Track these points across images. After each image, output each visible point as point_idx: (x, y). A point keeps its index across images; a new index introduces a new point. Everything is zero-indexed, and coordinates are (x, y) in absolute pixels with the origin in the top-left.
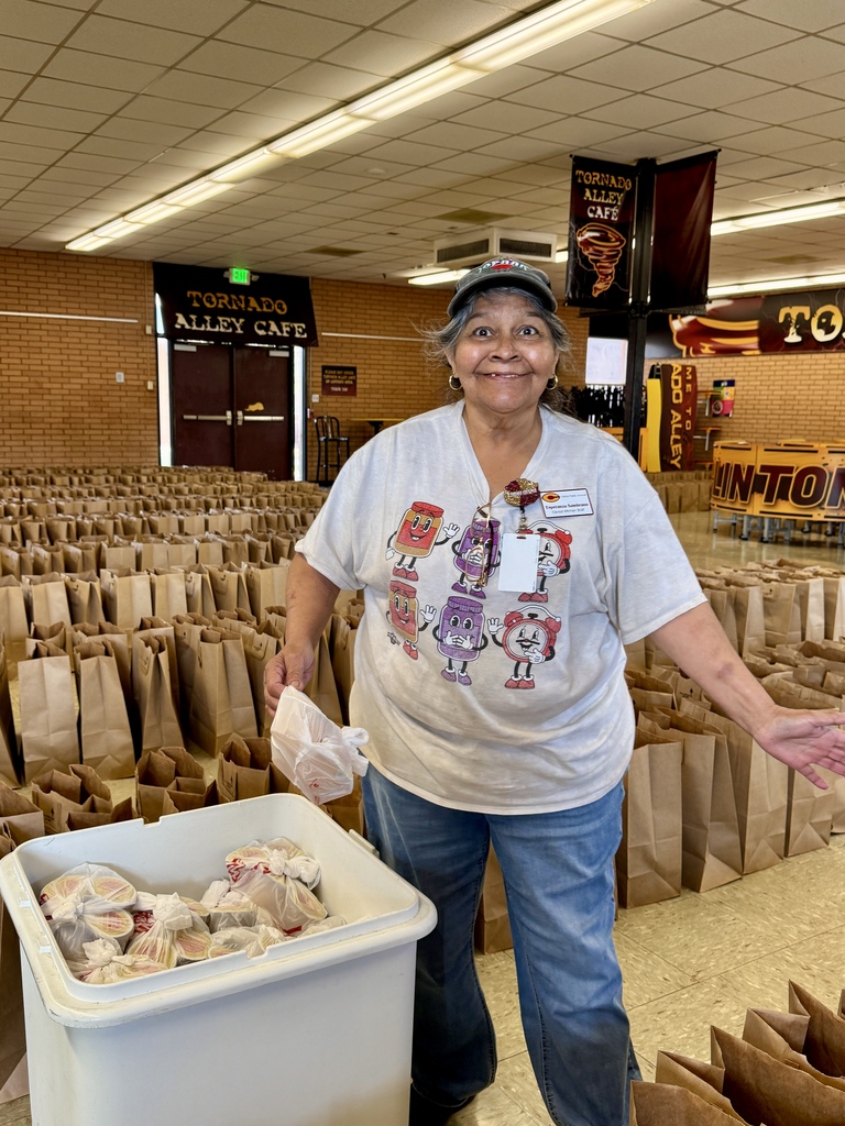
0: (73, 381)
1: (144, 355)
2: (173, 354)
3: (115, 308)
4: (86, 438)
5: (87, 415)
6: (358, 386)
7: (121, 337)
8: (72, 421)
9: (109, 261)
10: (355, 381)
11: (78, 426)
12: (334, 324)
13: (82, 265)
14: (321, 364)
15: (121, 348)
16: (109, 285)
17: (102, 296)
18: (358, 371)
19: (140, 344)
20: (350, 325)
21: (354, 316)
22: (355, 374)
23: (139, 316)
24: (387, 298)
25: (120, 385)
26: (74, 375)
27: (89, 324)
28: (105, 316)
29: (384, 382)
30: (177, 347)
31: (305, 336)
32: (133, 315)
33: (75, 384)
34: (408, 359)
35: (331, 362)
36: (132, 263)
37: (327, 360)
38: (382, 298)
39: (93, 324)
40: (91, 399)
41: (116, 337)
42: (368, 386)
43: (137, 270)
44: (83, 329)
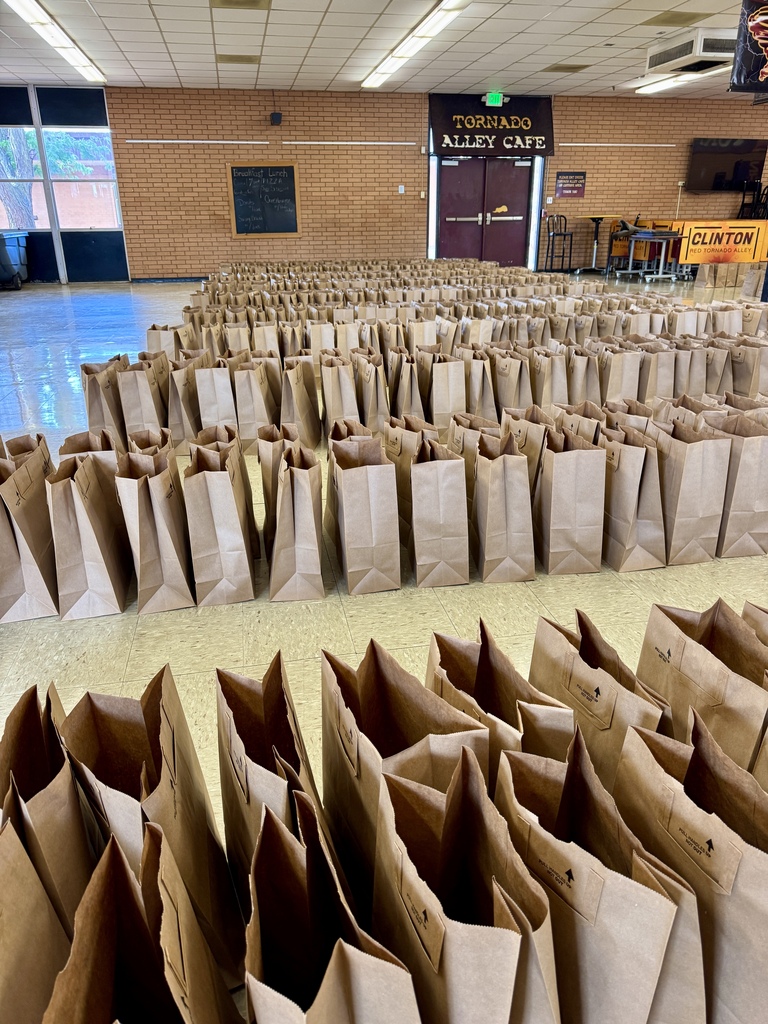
0: (368, 194)
1: (419, 171)
2: (441, 168)
3: (400, 134)
4: (377, 238)
5: (377, 220)
6: (586, 188)
7: (403, 157)
8: (367, 225)
9: (396, 96)
10: (584, 184)
11: (372, 229)
12: (570, 136)
13: (376, 100)
14: (556, 171)
15: (403, 166)
16: (396, 115)
17: (390, 124)
18: (587, 175)
19: (417, 162)
20: (584, 136)
21: (587, 127)
22: (584, 178)
23: (417, 139)
24: (619, 109)
25: (401, 195)
26: (370, 189)
27: (381, 148)
28: (392, 141)
29: (609, 184)
30: (444, 163)
31: (544, 147)
32: (411, 139)
33: (371, 194)
34: (632, 162)
35: (565, 168)
36: (413, 96)
37: (562, 167)
38: (614, 109)
39: (383, 148)
40: (381, 207)
41: (400, 157)
42: (594, 188)
43: (417, 101)
44: (377, 153)
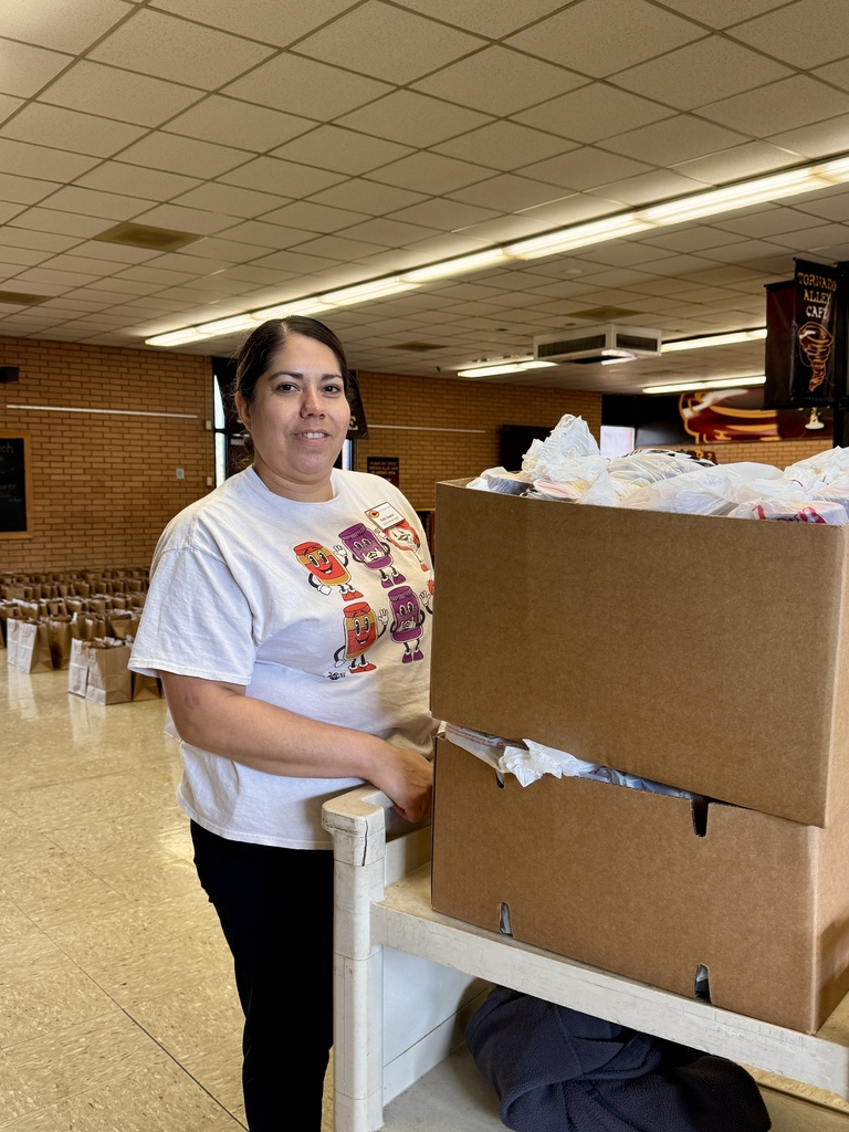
0: (134, 478)
1: (203, 451)
2: (229, 449)
3: (176, 403)
4: (147, 537)
5: (147, 513)
6: (400, 476)
7: (181, 433)
8: (133, 519)
9: (171, 356)
10: (397, 472)
11: (139, 525)
12: (378, 416)
13: (144, 360)
14: (366, 456)
15: (181, 444)
16: (171, 380)
17: (163, 391)
18: (400, 462)
19: (200, 439)
20: (393, 417)
21: (396, 408)
22: (398, 465)
23: (199, 411)
24: (426, 390)
25: (180, 481)
26: (136, 472)
27: (150, 420)
28: (166, 412)
29: (424, 472)
30: (233, 442)
31: (356, 428)
32: (192, 411)
33: (137, 481)
34: (444, 448)
35: (376, 453)
36: (192, 358)
37: (373, 451)
38: (420, 390)
39: (154, 420)
40: (152, 496)
41: (177, 433)
42: (409, 476)
43: (197, 365)
44: (145, 425)
